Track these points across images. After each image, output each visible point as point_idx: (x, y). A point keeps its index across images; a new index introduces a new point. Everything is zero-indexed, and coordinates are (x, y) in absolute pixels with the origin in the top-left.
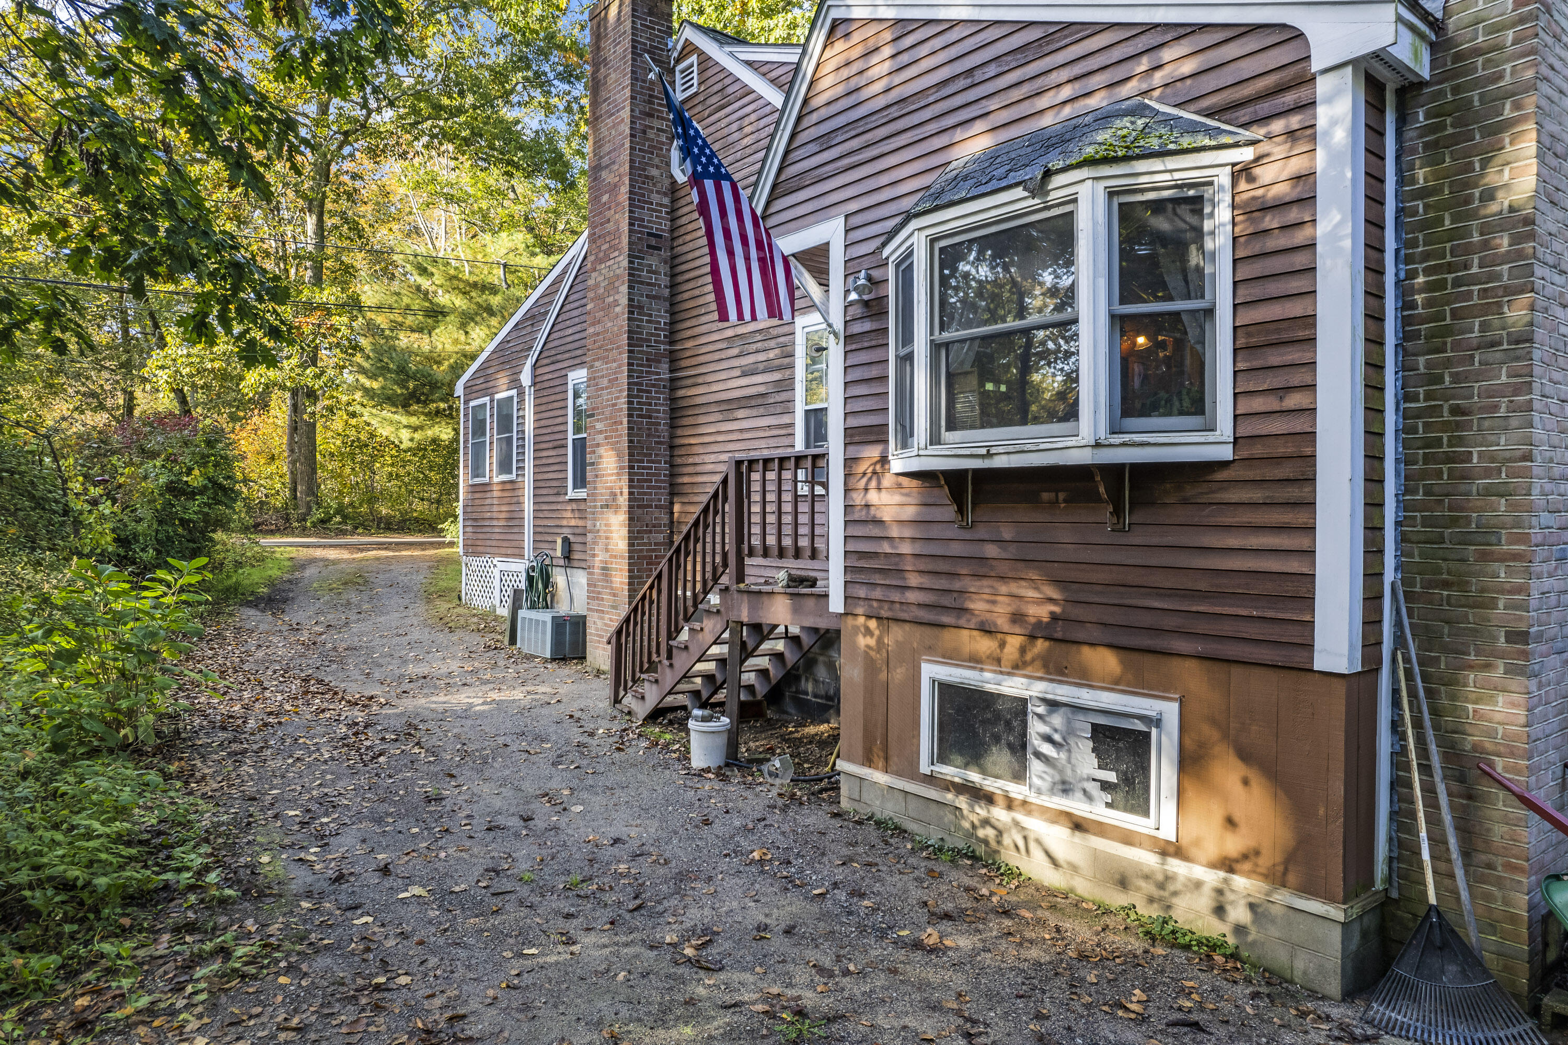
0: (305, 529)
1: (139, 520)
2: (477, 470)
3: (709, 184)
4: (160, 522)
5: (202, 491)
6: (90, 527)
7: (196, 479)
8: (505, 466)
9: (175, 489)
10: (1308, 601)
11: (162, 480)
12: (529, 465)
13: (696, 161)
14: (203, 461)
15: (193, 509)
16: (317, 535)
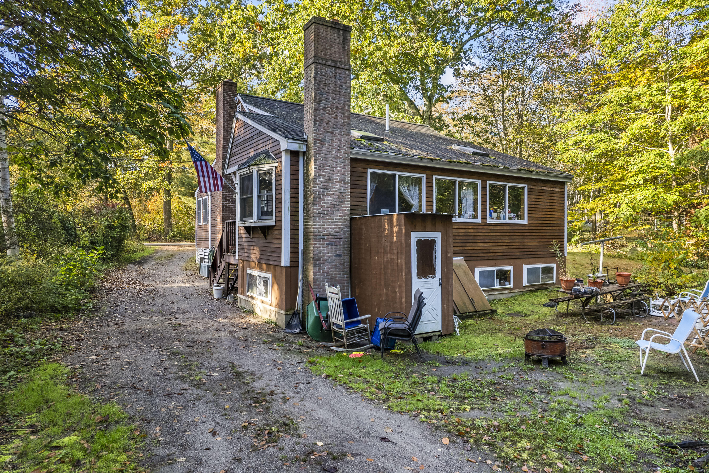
0: (166, 240)
1: (98, 237)
2: (200, 222)
3: (198, 163)
4: (105, 237)
5: (118, 227)
6: (82, 239)
7: (116, 224)
8: (205, 220)
9: (110, 227)
10: (280, 252)
11: (105, 224)
12: (210, 219)
13: (195, 158)
14: (118, 218)
15: (115, 233)
16: (171, 242)
